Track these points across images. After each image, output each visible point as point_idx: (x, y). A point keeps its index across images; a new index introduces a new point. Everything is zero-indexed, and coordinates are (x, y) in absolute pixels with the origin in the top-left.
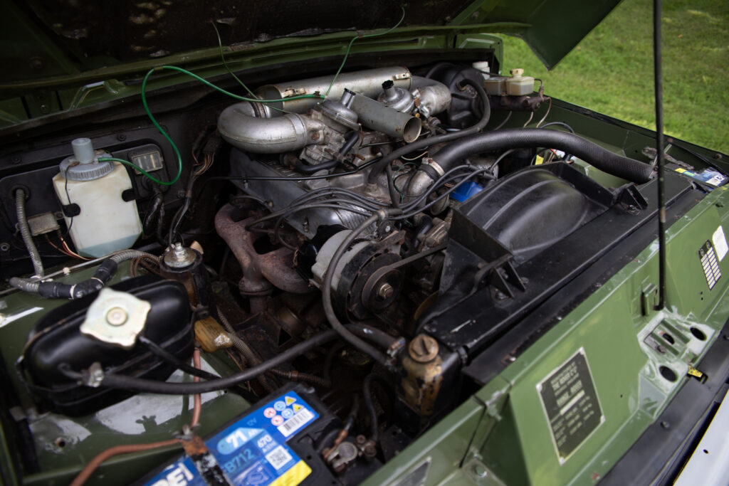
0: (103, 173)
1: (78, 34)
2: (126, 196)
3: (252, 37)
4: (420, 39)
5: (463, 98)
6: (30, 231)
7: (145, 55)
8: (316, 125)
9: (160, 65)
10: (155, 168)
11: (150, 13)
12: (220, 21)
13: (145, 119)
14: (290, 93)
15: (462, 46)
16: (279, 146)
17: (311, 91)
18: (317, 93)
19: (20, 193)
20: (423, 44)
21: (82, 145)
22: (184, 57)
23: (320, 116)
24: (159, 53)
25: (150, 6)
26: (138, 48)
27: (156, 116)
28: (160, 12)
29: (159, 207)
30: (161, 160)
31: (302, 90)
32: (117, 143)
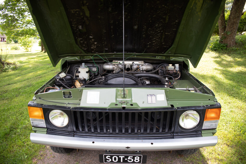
0: (84, 68)
1: (86, 49)
2: (87, 72)
3: (113, 52)
4: (157, 57)
5: (162, 70)
6: (75, 75)
7: (95, 53)
8: (114, 67)
9: (95, 54)
10: (95, 71)
11: (94, 47)
12: (105, 49)
13: (93, 63)
14: (114, 61)
15: (172, 60)
16: (107, 69)
17: (119, 62)
18: (120, 63)
19: (77, 69)
20: (158, 58)
21: (83, 64)
22: (100, 54)
23: (117, 66)
24: (97, 53)
25: (93, 46)
26: (93, 52)
27: (95, 63)
28: (95, 47)
29: (93, 76)
30: (97, 70)
31: (117, 61)
32: (92, 66)
